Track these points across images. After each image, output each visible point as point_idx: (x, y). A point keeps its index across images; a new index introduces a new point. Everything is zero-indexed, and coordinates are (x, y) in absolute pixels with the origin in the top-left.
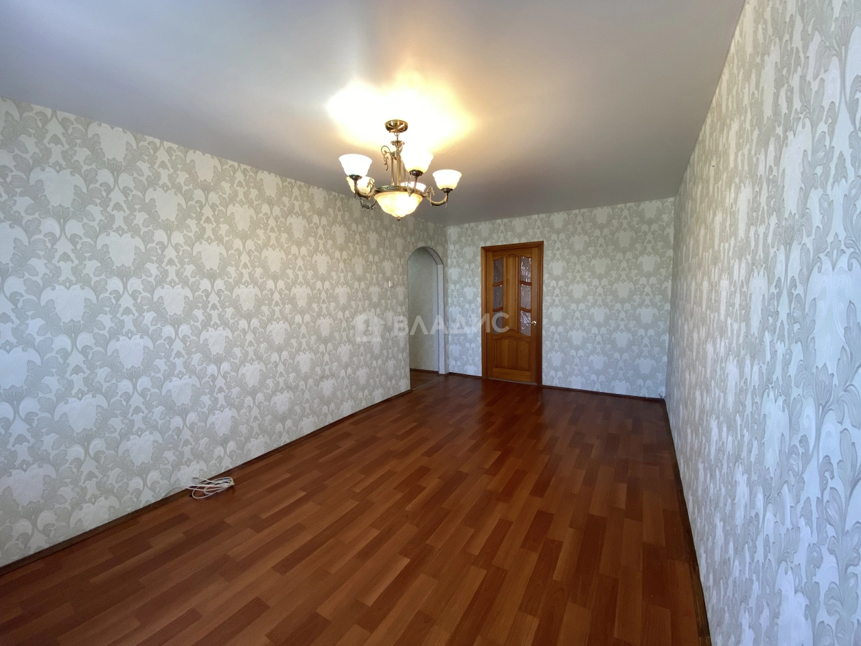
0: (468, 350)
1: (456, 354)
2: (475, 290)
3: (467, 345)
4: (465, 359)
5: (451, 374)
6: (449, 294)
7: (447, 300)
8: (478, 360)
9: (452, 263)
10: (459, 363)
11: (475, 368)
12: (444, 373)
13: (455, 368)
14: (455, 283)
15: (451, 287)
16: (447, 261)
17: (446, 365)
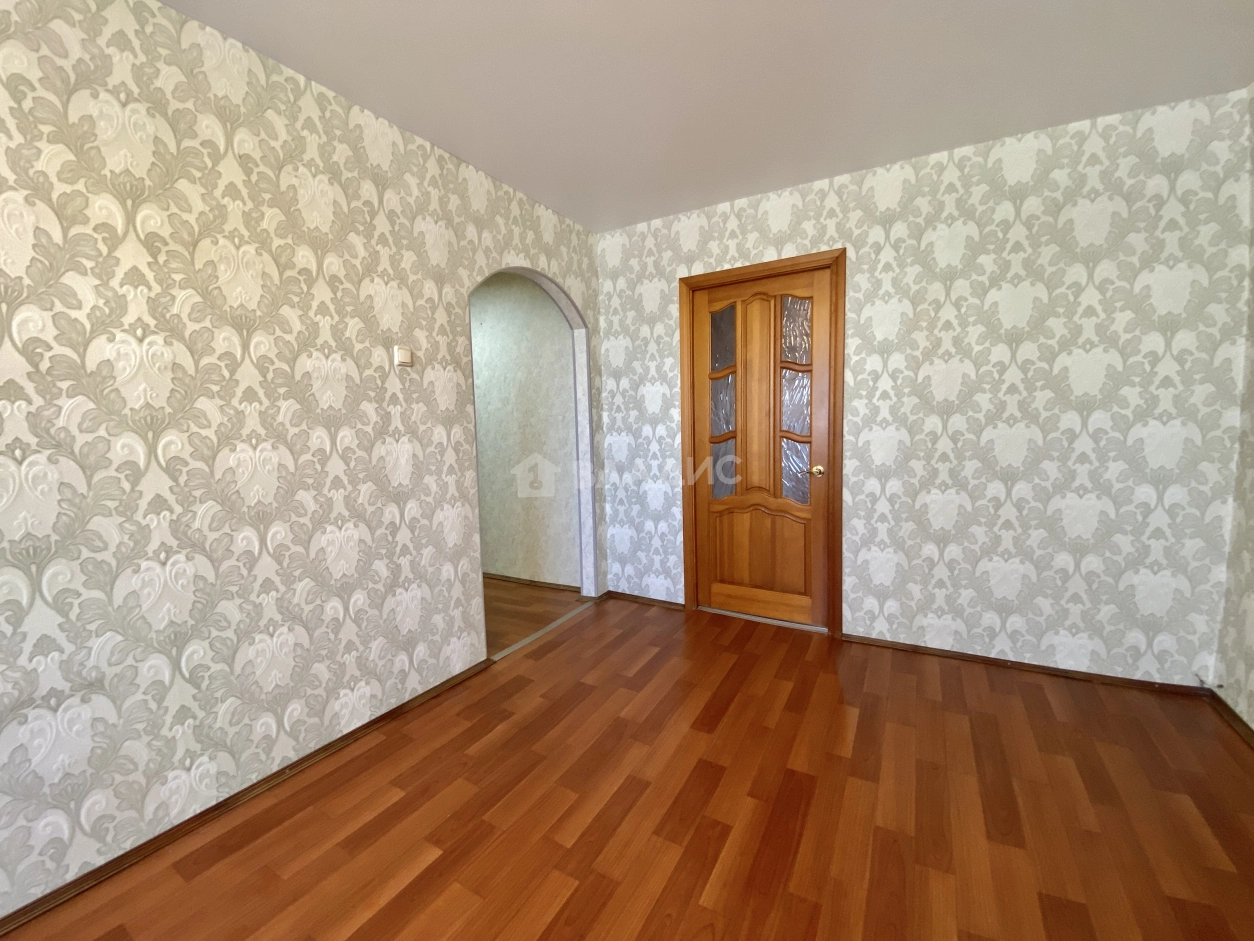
0: (651, 538)
1: (624, 547)
2: (665, 389)
3: (649, 525)
4: (644, 561)
5: (611, 595)
6: (604, 402)
7: (600, 417)
8: (676, 562)
9: (610, 323)
10: (629, 570)
11: (668, 583)
12: (593, 595)
13: (620, 579)
14: (617, 375)
15: (609, 384)
16: (597, 321)
17: (600, 574)
